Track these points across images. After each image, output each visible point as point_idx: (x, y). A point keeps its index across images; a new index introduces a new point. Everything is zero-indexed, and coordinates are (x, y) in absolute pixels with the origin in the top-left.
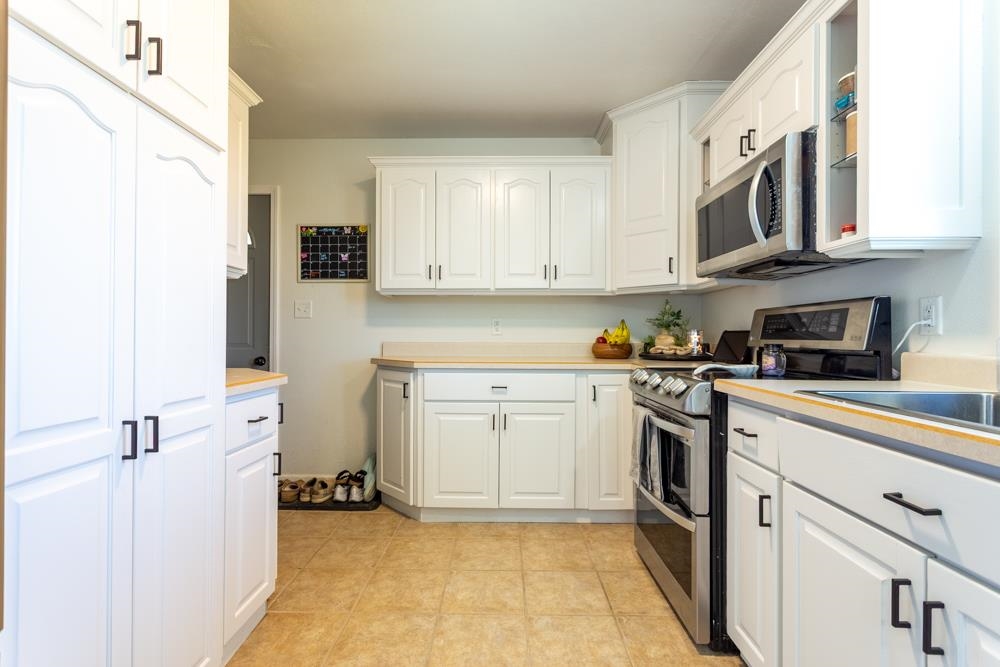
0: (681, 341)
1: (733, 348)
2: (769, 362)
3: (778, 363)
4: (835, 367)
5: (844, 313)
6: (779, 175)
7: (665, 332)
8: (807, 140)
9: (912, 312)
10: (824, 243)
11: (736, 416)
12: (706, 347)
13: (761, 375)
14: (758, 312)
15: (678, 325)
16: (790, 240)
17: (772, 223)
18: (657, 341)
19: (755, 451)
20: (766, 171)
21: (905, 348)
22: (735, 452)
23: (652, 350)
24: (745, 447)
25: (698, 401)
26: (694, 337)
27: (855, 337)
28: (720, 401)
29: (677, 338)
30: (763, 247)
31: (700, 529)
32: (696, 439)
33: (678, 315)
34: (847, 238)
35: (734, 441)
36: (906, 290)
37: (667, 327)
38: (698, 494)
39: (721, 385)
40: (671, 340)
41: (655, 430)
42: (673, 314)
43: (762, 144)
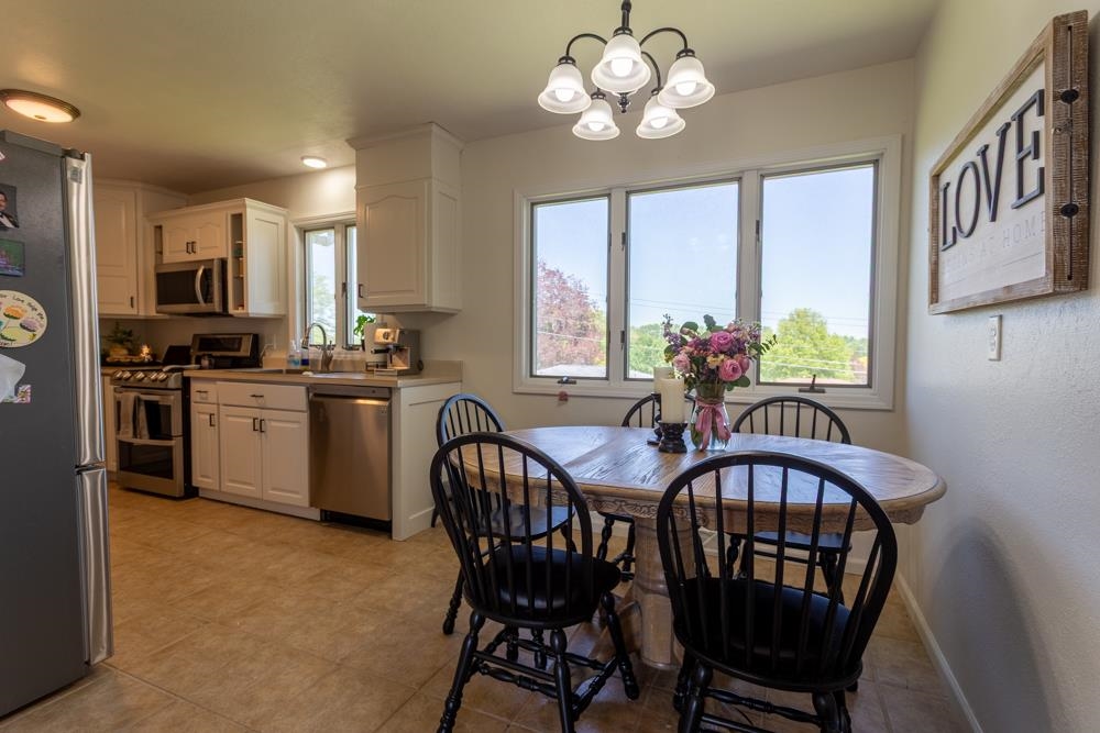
0: (134, 351)
1: (178, 356)
2: (205, 362)
3: (210, 364)
4: (237, 363)
5: (241, 339)
6: (211, 275)
7: (119, 346)
8: (223, 262)
9: (266, 340)
10: (231, 310)
11: (195, 386)
12: (154, 356)
13: (201, 368)
14: (195, 336)
15: (131, 341)
16: (217, 307)
17: (208, 297)
18: (111, 353)
19: (206, 398)
20: (204, 271)
21: (264, 355)
22: (196, 402)
23: (108, 359)
24: (202, 398)
26: (146, 350)
27: (245, 350)
28: (186, 382)
29: (129, 350)
30: (203, 306)
31: (176, 444)
32: (174, 399)
33: (130, 334)
34: (240, 311)
35: (194, 397)
36: (264, 331)
37: (121, 342)
38: (176, 427)
39: (186, 374)
40: (125, 352)
42: (125, 333)
43: (201, 255)
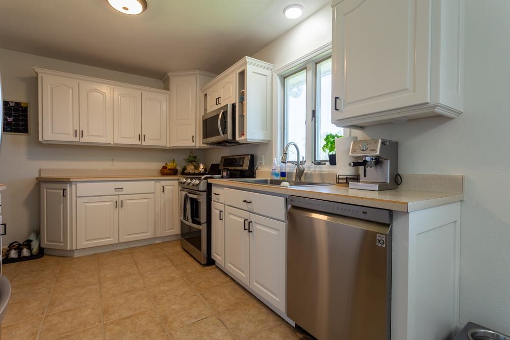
0: (197, 167)
1: (214, 170)
2: (225, 174)
3: (227, 174)
4: (242, 175)
5: (244, 158)
6: (227, 115)
7: (190, 164)
8: (234, 106)
9: (259, 159)
10: (238, 138)
11: (214, 190)
12: (205, 170)
13: (222, 177)
14: (222, 157)
15: (195, 161)
16: (230, 137)
17: (225, 132)
18: (187, 168)
19: (219, 199)
20: (223, 113)
21: (257, 169)
22: (214, 201)
23: (185, 171)
24: (217, 199)
25: (203, 187)
26: (202, 166)
27: (246, 166)
28: (209, 186)
29: (195, 167)
30: (221, 137)
31: (203, 228)
32: (202, 199)
33: (195, 158)
34: (243, 138)
35: (214, 197)
36: (258, 153)
37: (191, 162)
38: (203, 217)
39: (210, 181)
40: (193, 167)
41: (189, 199)
42: (193, 157)
43: (223, 104)
